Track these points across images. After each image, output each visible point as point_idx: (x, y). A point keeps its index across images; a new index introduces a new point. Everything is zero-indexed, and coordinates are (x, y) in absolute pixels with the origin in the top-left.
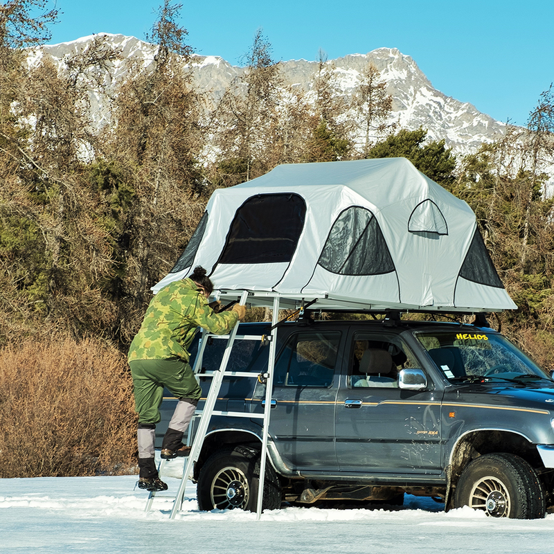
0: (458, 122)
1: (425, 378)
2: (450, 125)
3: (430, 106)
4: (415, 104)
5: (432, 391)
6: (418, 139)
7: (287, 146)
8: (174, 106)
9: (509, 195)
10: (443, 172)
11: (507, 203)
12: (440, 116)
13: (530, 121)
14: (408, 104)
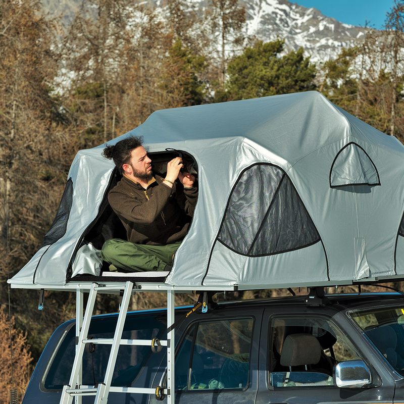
0: (305, 28)
1: (368, 370)
2: (298, 31)
3: (276, 14)
4: (261, 13)
5: (379, 387)
6: (276, 49)
7: (143, 67)
8: (24, 35)
9: (372, 99)
10: (303, 81)
11: (371, 107)
12: (287, 23)
13: (387, 22)
14: (255, 14)
